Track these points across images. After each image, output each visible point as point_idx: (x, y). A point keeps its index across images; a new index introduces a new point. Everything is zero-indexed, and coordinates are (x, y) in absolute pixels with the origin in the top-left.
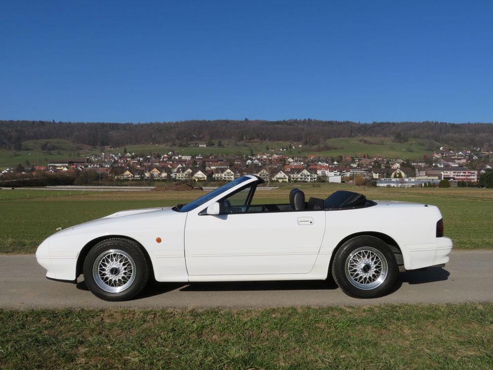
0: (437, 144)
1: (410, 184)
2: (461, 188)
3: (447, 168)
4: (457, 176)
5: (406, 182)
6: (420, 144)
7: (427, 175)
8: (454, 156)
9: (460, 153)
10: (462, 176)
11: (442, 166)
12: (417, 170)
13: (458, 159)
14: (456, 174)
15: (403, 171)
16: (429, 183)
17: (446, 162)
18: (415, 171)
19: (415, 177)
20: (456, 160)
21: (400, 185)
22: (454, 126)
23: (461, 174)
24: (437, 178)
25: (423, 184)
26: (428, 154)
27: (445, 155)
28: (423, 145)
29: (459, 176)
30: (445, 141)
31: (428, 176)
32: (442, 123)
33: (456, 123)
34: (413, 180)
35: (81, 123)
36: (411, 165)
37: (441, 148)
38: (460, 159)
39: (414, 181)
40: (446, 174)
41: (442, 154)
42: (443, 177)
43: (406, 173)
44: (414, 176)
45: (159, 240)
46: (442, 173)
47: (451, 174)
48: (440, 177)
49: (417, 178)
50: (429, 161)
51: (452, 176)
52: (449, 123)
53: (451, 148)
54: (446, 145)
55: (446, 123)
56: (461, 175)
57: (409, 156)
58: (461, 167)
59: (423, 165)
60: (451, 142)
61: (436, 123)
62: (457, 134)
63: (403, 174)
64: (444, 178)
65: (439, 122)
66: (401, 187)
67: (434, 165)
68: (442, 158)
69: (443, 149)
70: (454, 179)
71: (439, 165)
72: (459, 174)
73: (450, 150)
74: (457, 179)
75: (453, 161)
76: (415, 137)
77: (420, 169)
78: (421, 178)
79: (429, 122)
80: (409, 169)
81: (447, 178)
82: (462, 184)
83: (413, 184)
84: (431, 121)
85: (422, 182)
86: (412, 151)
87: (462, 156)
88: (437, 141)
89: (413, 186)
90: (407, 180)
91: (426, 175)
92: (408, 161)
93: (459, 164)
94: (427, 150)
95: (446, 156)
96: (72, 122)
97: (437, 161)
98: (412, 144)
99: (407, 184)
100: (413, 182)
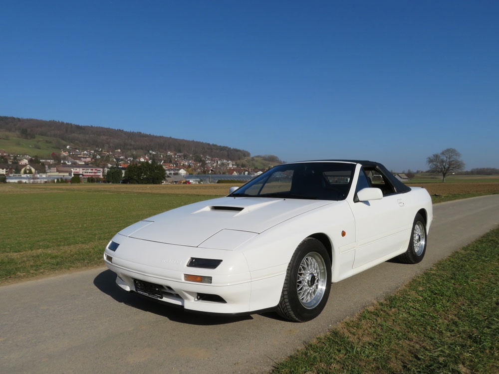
0: (64, 142)
1: (42, 180)
2: (91, 184)
3: (75, 165)
4: (85, 172)
5: (38, 178)
6: (47, 142)
7: (58, 171)
8: (80, 155)
9: (85, 152)
10: (90, 172)
11: (70, 164)
12: (47, 166)
13: (84, 158)
14: (85, 171)
15: (33, 167)
16: (61, 179)
17: (73, 160)
18: (45, 167)
19: (47, 173)
20: (82, 159)
21: (32, 181)
22: (78, 127)
23: (89, 171)
24: (68, 174)
25: (56, 180)
26: (56, 151)
27: (71, 153)
28: (50, 143)
29: (87, 172)
30: (71, 141)
31: (59, 173)
32: (67, 124)
33: (80, 125)
34: (44, 176)
36: (40, 162)
37: (68, 147)
38: (86, 158)
39: (45, 177)
40: (76, 171)
41: (69, 152)
42: (73, 174)
43: (36, 170)
44: (45, 172)
46: (72, 170)
47: (80, 171)
48: (70, 175)
49: (49, 174)
50: (57, 159)
51: (81, 173)
52: (74, 125)
53: (77, 147)
54: (72, 144)
55: (71, 124)
56: (89, 172)
57: (36, 152)
58: (86, 165)
59: (51, 161)
60: (76, 142)
61: (63, 123)
62: (81, 135)
63: (33, 170)
64: (74, 174)
65: (65, 123)
66: (33, 183)
67: (62, 162)
68: (70, 155)
69: (70, 148)
70: (83, 175)
71: (67, 162)
72: (87, 171)
73: (76, 149)
74: (85, 175)
75: (79, 159)
76: (42, 134)
77: (50, 166)
78: (52, 174)
79: (56, 121)
80: (38, 165)
81: (77, 175)
82: (91, 180)
83: (46, 180)
84: (57, 121)
85: (55, 178)
86: (39, 148)
87: (87, 155)
88: (64, 140)
89: (46, 182)
90: (38, 176)
91: (57, 172)
92: (36, 157)
93: (85, 162)
94: (54, 148)
95: (73, 154)
97: (65, 158)
98: (39, 141)
99: (39, 180)
100: (44, 178)
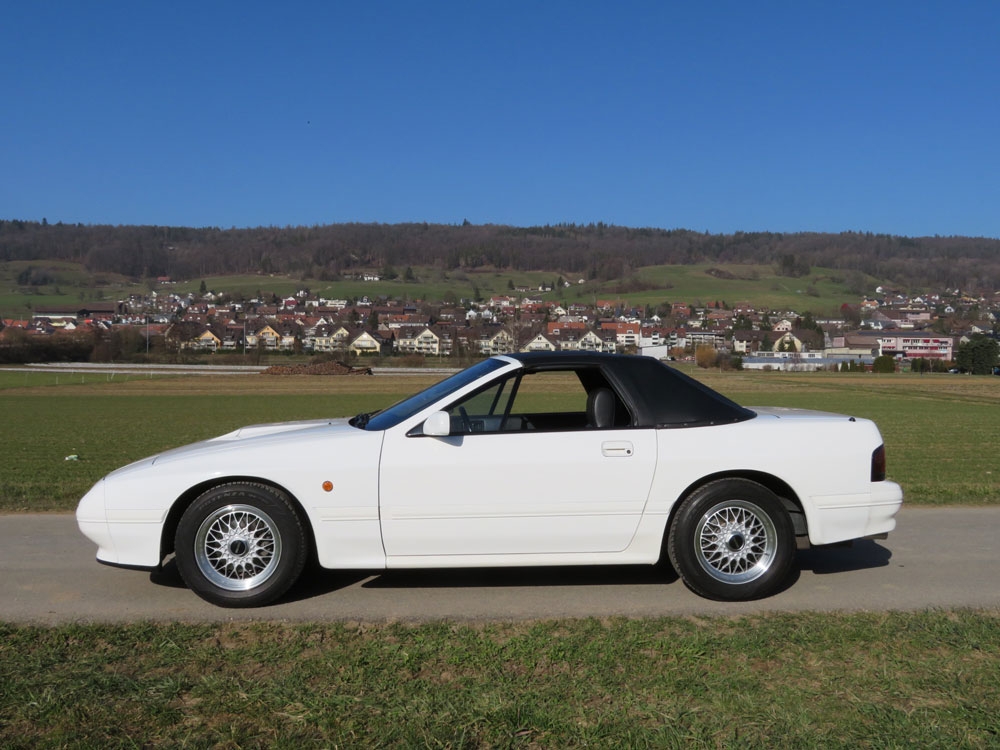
0: (870, 279)
1: (812, 364)
2: (918, 374)
3: (890, 331)
4: (910, 348)
5: (804, 361)
6: (833, 280)
7: (848, 345)
8: (905, 306)
9: (918, 299)
10: (921, 348)
11: (880, 327)
12: (827, 334)
13: (913, 313)
14: (909, 344)
15: (798, 338)
16: (852, 362)
17: (887, 319)
18: (823, 336)
19: (824, 349)
20: (909, 315)
21: (791, 365)
22: (905, 242)
23: (920, 344)
24: (869, 352)
25: (840, 366)
26: (851, 301)
27: (885, 304)
28: (840, 281)
29: (915, 348)
30: (888, 275)
31: (851, 349)
32: (880, 236)
33: (909, 236)
34: (818, 355)
35: (106, 226)
36: (816, 325)
37: (879, 290)
38: (918, 313)
39: (820, 357)
40: (889, 344)
41: (881, 302)
42: (880, 351)
43: (803, 342)
44: (821, 347)
45: (328, 487)
46: (880, 341)
47: (898, 343)
48: (875, 351)
49: (828, 351)
50: (852, 316)
51: (900, 349)
52: (896, 237)
53: (900, 288)
54: (888, 282)
55: (888, 236)
56: (919, 347)
57: (811, 304)
58: (919, 330)
59: (839, 323)
60: (900, 276)
61: (869, 236)
62: (912, 259)
63: (798, 343)
64: (883, 352)
65: (875, 234)
66: (793, 371)
67: (862, 324)
68: (880, 309)
69: (883, 291)
70: (905, 354)
71: (873, 325)
72: (915, 344)
73: (898, 293)
74: (910, 355)
75: (903, 315)
76: (824, 264)
77: (835, 333)
78: (834, 351)
79: (854, 233)
80: (811, 332)
81: (890, 353)
82: (921, 366)
83: (820, 365)
84: (857, 232)
85: (839, 361)
86: (816, 296)
87: (921, 306)
88: (870, 274)
89: (818, 369)
90: (805, 355)
91: (845, 347)
92: (808, 315)
93: (915, 323)
94: (848, 293)
95: (888, 306)
96: (86, 224)
97: (869, 315)
98: (817, 279)
99: (805, 365)
100: (818, 361)
